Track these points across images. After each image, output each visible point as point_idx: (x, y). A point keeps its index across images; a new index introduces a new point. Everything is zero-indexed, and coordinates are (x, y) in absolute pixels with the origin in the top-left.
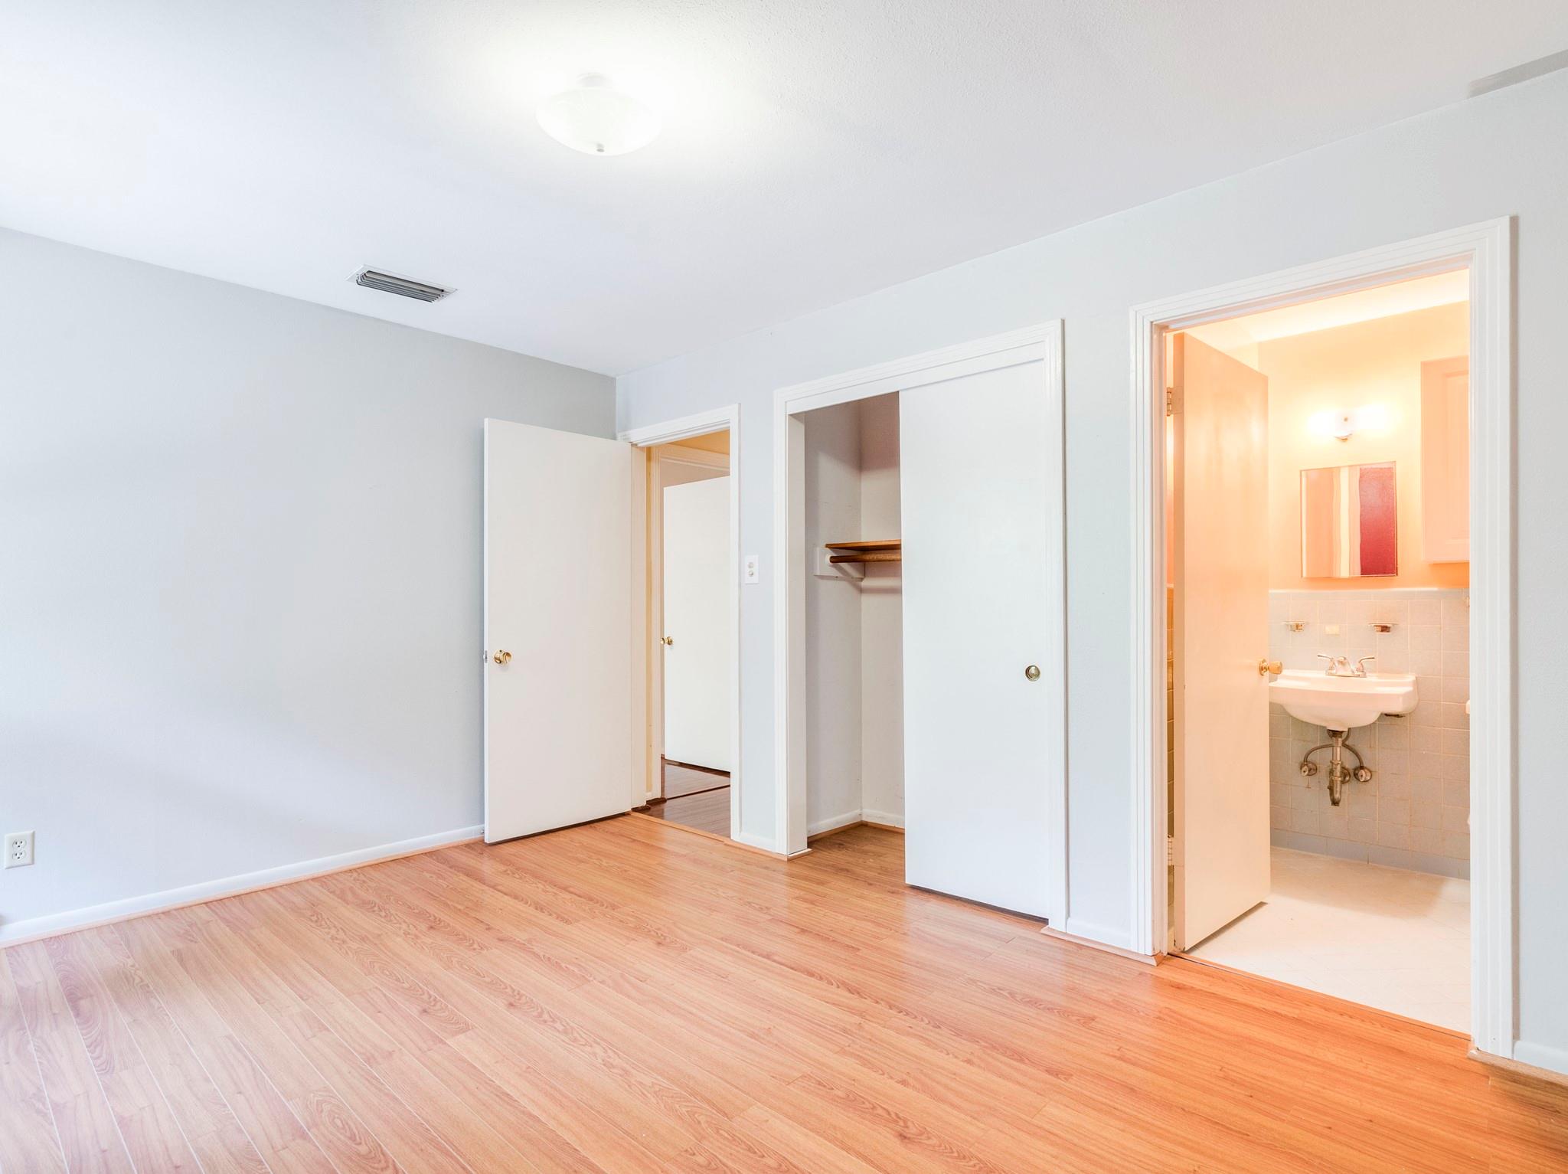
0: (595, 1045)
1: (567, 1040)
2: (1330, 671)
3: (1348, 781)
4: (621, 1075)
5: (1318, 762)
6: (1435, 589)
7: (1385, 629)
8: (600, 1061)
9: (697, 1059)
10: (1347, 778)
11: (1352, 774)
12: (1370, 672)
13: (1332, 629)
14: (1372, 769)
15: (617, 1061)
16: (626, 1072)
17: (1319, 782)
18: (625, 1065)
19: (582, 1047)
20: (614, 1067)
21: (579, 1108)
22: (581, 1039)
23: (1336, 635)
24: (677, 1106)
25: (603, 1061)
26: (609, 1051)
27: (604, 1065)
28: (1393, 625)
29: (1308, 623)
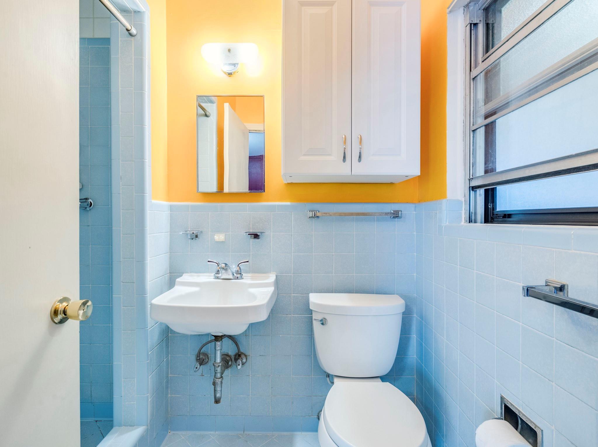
2: (217, 275)
3: (231, 365)
5: (209, 352)
6: (288, 203)
7: (256, 236)
10: (230, 363)
11: (233, 359)
12: (245, 273)
13: (219, 237)
14: (247, 354)
17: (210, 369)
23: (222, 242)
28: (262, 233)
29: (202, 232)
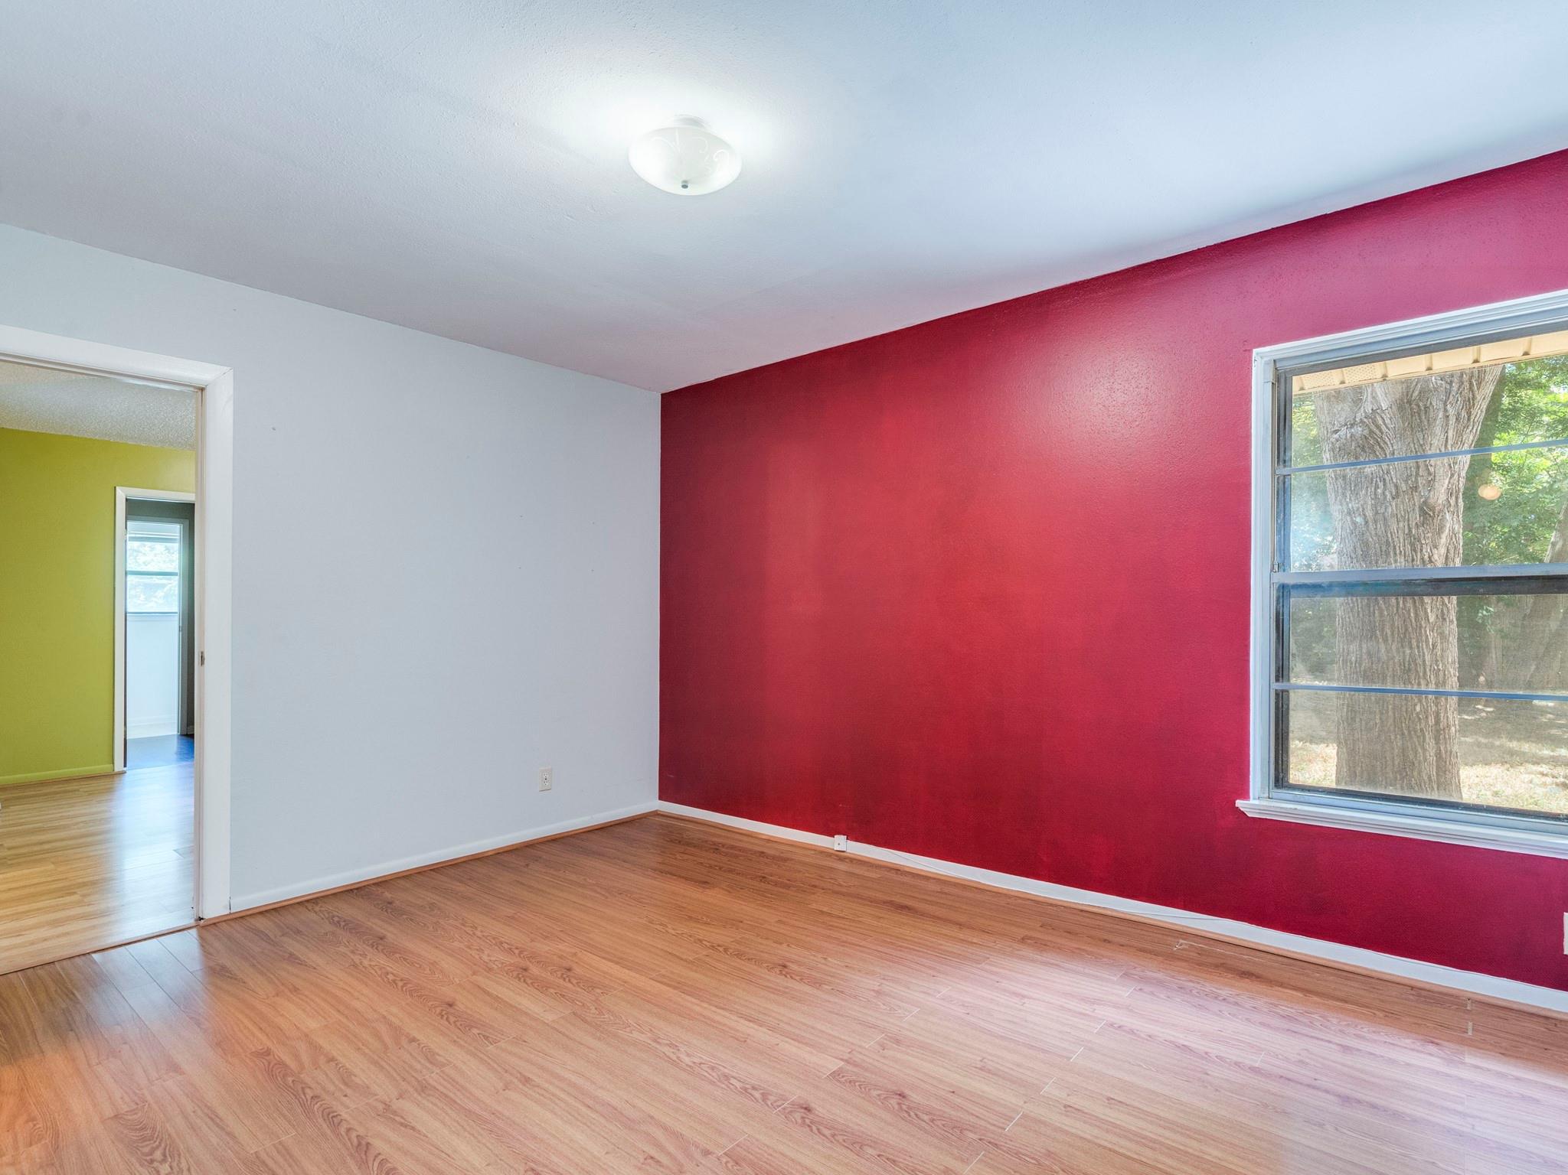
0: (690, 1064)
1: (721, 1068)
4: (659, 1038)
8: (681, 1049)
9: (590, 1055)
15: (666, 1049)
16: (655, 1041)
18: (658, 1046)
19: (703, 1062)
20: (667, 1044)
21: (689, 1015)
22: (707, 1069)
24: (612, 1018)
25: (679, 1050)
26: (675, 1058)
27: (676, 1046)
